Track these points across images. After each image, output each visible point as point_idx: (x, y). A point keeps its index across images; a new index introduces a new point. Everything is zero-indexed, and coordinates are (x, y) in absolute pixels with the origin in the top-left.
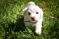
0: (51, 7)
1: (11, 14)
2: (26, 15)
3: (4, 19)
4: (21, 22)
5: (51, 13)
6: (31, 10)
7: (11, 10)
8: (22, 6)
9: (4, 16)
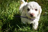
0: (46, 3)
1: (9, 10)
2: (25, 11)
3: (2, 14)
4: (18, 17)
5: (46, 9)
6: (31, 6)
7: (9, 6)
8: (18, 2)
9: (2, 12)
